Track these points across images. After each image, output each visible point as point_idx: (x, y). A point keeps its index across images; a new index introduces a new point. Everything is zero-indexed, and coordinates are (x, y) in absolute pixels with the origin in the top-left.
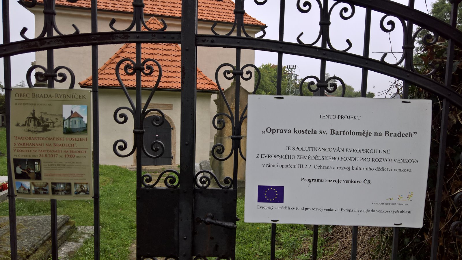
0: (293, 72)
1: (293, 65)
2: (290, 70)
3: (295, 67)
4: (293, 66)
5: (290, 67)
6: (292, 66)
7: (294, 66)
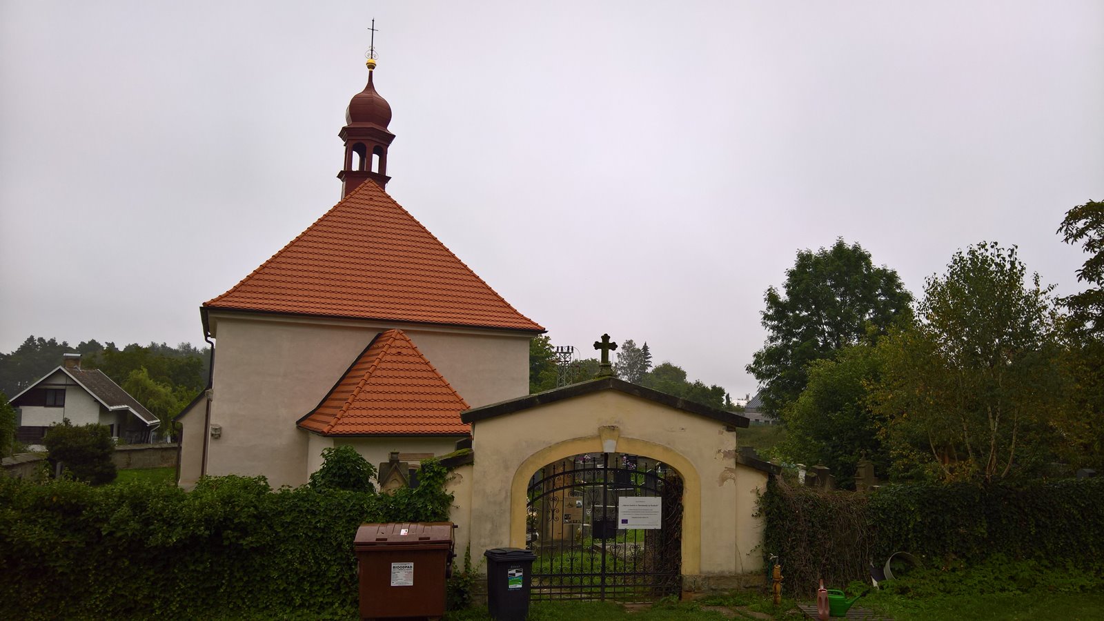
0: (568, 359)
1: (568, 347)
2: (562, 354)
3: (572, 349)
4: (568, 349)
5: (562, 349)
6: (566, 348)
7: (570, 348)
